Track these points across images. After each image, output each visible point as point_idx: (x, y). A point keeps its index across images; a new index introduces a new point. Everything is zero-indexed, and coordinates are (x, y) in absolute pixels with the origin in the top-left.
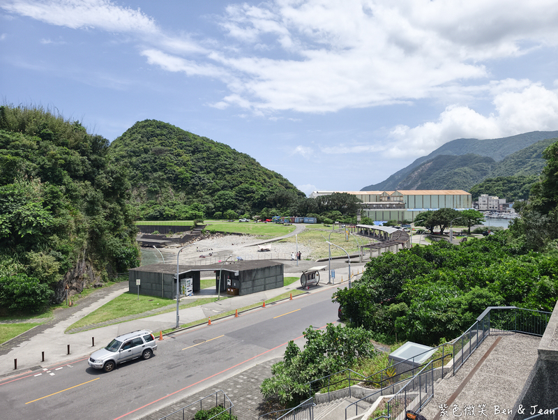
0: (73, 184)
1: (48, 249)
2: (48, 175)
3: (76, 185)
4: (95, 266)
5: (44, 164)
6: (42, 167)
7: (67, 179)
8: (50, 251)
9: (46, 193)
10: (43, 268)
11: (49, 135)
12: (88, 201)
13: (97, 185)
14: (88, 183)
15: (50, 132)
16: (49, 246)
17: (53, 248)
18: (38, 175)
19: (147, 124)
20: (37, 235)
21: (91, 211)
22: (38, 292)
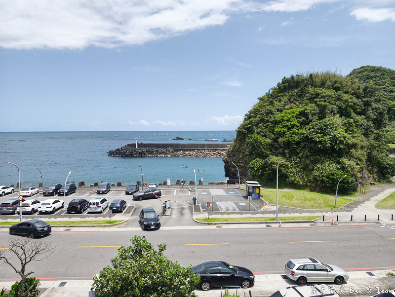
0: (357, 117)
1: (349, 157)
2: (344, 113)
3: (358, 118)
4: (369, 171)
5: (341, 106)
6: (340, 108)
7: (353, 115)
8: (350, 159)
9: (345, 124)
10: (351, 168)
11: (339, 88)
12: (364, 129)
13: (368, 118)
14: (363, 116)
15: (339, 86)
16: (350, 156)
17: (352, 157)
18: (338, 113)
19: (363, 69)
20: (345, 149)
21: (366, 135)
22: (350, 181)
